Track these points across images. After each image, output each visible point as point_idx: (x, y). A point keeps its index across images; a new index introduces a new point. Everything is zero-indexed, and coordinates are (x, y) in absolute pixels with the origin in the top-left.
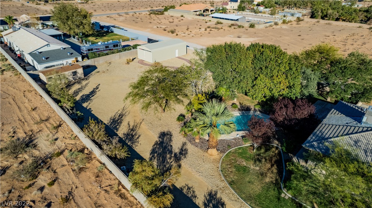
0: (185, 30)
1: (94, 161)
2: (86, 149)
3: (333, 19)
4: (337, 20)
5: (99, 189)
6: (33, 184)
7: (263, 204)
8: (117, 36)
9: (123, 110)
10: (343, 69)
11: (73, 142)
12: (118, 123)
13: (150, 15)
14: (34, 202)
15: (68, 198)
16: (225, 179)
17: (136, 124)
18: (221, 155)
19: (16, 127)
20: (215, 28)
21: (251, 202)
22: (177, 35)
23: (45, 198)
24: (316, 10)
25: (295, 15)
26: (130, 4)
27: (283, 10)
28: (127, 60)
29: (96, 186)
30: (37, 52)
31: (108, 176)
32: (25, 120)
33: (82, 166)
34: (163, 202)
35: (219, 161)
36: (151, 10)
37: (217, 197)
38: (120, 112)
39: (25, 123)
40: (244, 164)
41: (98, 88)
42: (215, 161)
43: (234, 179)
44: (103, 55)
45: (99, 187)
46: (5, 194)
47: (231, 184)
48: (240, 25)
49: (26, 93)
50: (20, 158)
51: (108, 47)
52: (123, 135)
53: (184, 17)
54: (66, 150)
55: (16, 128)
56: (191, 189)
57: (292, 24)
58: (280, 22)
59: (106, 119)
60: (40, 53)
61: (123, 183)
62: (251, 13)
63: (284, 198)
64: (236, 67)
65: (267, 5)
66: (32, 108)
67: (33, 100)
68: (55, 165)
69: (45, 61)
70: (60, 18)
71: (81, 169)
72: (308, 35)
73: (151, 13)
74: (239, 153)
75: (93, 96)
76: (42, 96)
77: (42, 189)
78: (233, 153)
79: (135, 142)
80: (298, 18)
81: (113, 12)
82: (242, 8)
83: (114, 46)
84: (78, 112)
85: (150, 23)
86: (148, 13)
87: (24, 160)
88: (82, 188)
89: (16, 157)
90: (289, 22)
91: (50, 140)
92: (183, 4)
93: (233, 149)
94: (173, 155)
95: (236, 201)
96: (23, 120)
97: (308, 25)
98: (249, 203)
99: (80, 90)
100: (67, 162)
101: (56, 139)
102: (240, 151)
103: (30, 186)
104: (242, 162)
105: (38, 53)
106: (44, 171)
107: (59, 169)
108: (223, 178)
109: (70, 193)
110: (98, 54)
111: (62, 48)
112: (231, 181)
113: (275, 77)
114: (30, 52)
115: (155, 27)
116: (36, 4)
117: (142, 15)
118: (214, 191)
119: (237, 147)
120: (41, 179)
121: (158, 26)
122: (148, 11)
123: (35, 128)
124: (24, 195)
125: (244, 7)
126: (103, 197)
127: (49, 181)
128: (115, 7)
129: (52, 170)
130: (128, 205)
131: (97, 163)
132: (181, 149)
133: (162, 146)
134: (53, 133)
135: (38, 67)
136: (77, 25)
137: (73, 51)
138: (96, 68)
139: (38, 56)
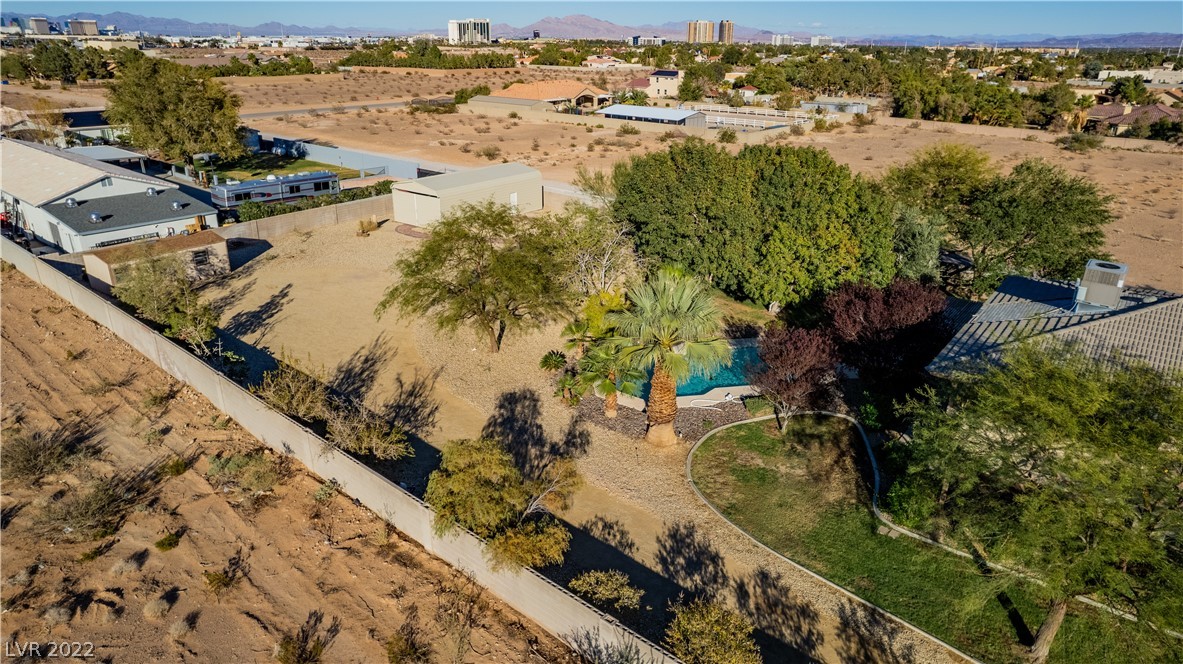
0: (528, 150)
1: (298, 478)
2: (267, 452)
3: (955, 119)
4: (967, 120)
5: (325, 546)
6: (109, 546)
7: (830, 554)
8: (317, 168)
9: (376, 345)
10: (1005, 205)
11: (222, 435)
12: (364, 381)
13: (412, 113)
14: (119, 592)
15: (230, 575)
16: (709, 502)
17: (422, 379)
18: (688, 445)
19: (24, 404)
20: (619, 144)
21: (794, 550)
22: (505, 161)
23: (154, 580)
24: (905, 95)
25: (848, 109)
26: (345, 88)
27: (812, 99)
28: (362, 223)
29: (316, 540)
30: (69, 201)
31: (351, 513)
32: (51, 387)
33: (262, 493)
34: (540, 549)
35: (683, 459)
36: (413, 102)
37: (697, 540)
38: (364, 352)
39: (52, 393)
40: (759, 462)
41: (286, 295)
42: (671, 460)
43: (734, 501)
44: (284, 211)
45: (326, 542)
46: (18, 578)
47: (730, 514)
48: (690, 135)
49: (43, 316)
50: (49, 484)
51: (298, 189)
52: (383, 409)
53: (520, 118)
54: (203, 457)
55: (24, 409)
56: (616, 528)
57: (842, 133)
58: (808, 126)
60: (80, 203)
61: (400, 528)
62: (720, 107)
63: (886, 536)
64: (708, 204)
65: (764, 85)
66: (70, 354)
67: (69, 333)
68: (170, 495)
69: (100, 225)
70: (136, 108)
71: (259, 502)
72: (892, 157)
73: (417, 109)
74: (738, 438)
75: (272, 315)
76: (98, 321)
77: (140, 557)
78: (722, 438)
79: (423, 425)
80: (858, 116)
81: (293, 107)
82: (693, 92)
83: (317, 187)
84: (229, 354)
85: (418, 133)
86: (407, 109)
87: (66, 488)
88: (271, 549)
89: (37, 481)
90: (832, 127)
91: (143, 434)
92: (512, 83)
93: (719, 429)
94: (546, 449)
95: (749, 551)
96: (44, 387)
97: (887, 134)
98: (788, 554)
99: (227, 301)
100: (209, 487)
101: (166, 431)
102: (743, 433)
103: (99, 552)
104: (752, 458)
105: (73, 204)
106: (138, 511)
107: (187, 506)
108: (703, 501)
109: (235, 562)
110: (270, 208)
111: (153, 189)
112: (728, 506)
113: (821, 231)
114: (45, 201)
115: (435, 143)
116: (35, 88)
117: (388, 114)
118: (685, 527)
119: (730, 425)
120: (132, 535)
121: (445, 141)
122: (406, 104)
123: (88, 404)
124: (83, 576)
125: (698, 88)
126: (343, 567)
127: (161, 537)
128: (297, 94)
129: (165, 510)
130: (425, 581)
131: (308, 482)
132: (570, 434)
133: (512, 429)
134: (153, 415)
135: (75, 243)
136: (190, 129)
137: (187, 198)
138: (266, 246)
139: (72, 211)
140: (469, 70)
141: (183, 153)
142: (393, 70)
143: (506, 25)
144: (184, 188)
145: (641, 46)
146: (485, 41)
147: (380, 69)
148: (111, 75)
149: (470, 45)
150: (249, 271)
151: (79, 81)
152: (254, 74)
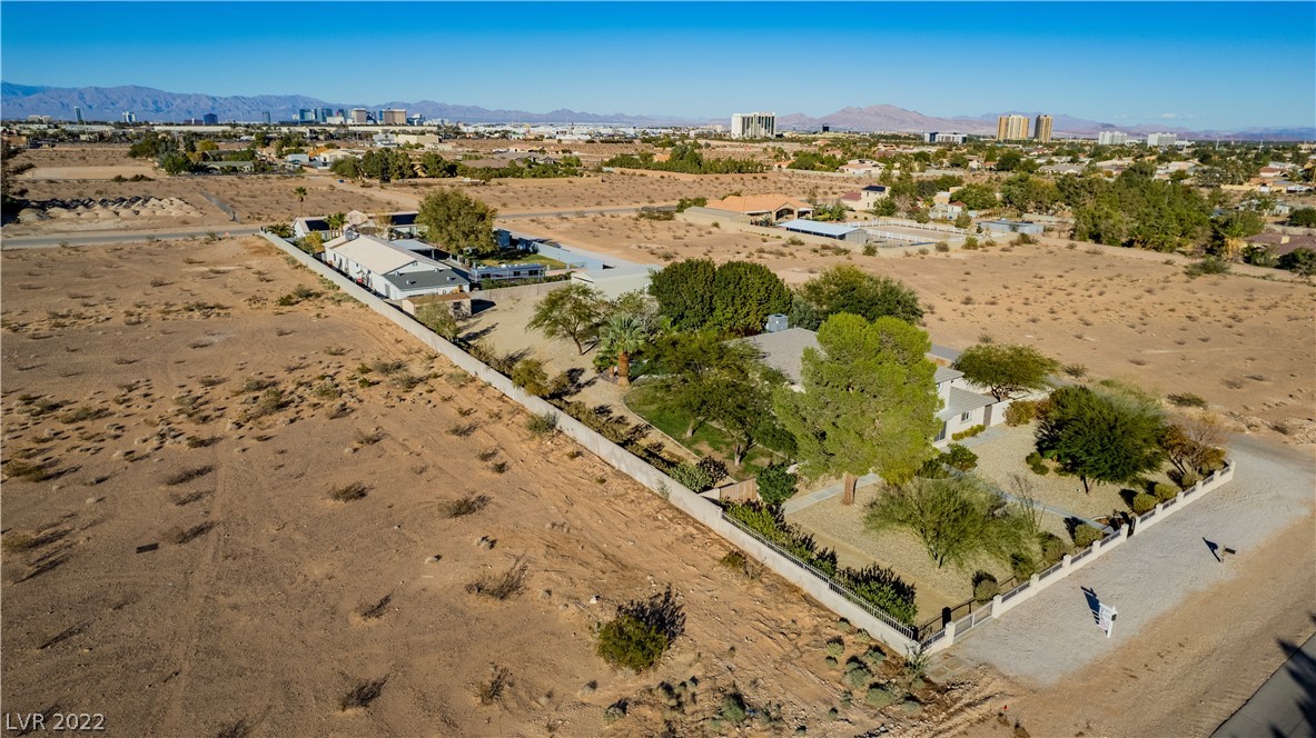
1: (478, 381)
4: (1130, 244)
9: (527, 349)
11: (453, 369)
13: (637, 220)
20: (776, 253)
25: (1020, 229)
26: (598, 192)
30: (396, 273)
31: (491, 390)
33: (463, 384)
36: (645, 209)
38: (521, 351)
41: (494, 327)
44: (508, 286)
48: (840, 247)
49: (384, 326)
50: (391, 376)
51: (519, 274)
53: (718, 227)
54: (445, 375)
58: (957, 243)
59: (500, 353)
60: (401, 274)
62: (903, 222)
66: (395, 341)
67: (395, 333)
69: (410, 286)
70: (434, 217)
71: (462, 386)
73: (642, 216)
75: (485, 335)
76: (407, 330)
81: (547, 210)
83: (531, 273)
84: (462, 343)
85: (628, 237)
86: (635, 216)
87: (397, 377)
89: (388, 375)
90: (985, 245)
92: (730, 195)
99: (465, 327)
105: (398, 275)
110: (500, 283)
111: (437, 270)
114: (384, 272)
115: (634, 246)
116: (362, 186)
117: (617, 219)
121: (643, 245)
122: (638, 210)
123: (403, 357)
125: (897, 204)
128: (555, 196)
135: (396, 294)
136: (464, 233)
137: (455, 275)
138: (493, 304)
139: (398, 279)
140: (718, 175)
141: (458, 247)
142: (650, 173)
143: (802, 115)
144: (454, 270)
145: (940, 144)
146: (770, 135)
147: (639, 172)
148: (415, 175)
149: (752, 140)
150: (480, 316)
151: (393, 181)
152: (527, 176)
